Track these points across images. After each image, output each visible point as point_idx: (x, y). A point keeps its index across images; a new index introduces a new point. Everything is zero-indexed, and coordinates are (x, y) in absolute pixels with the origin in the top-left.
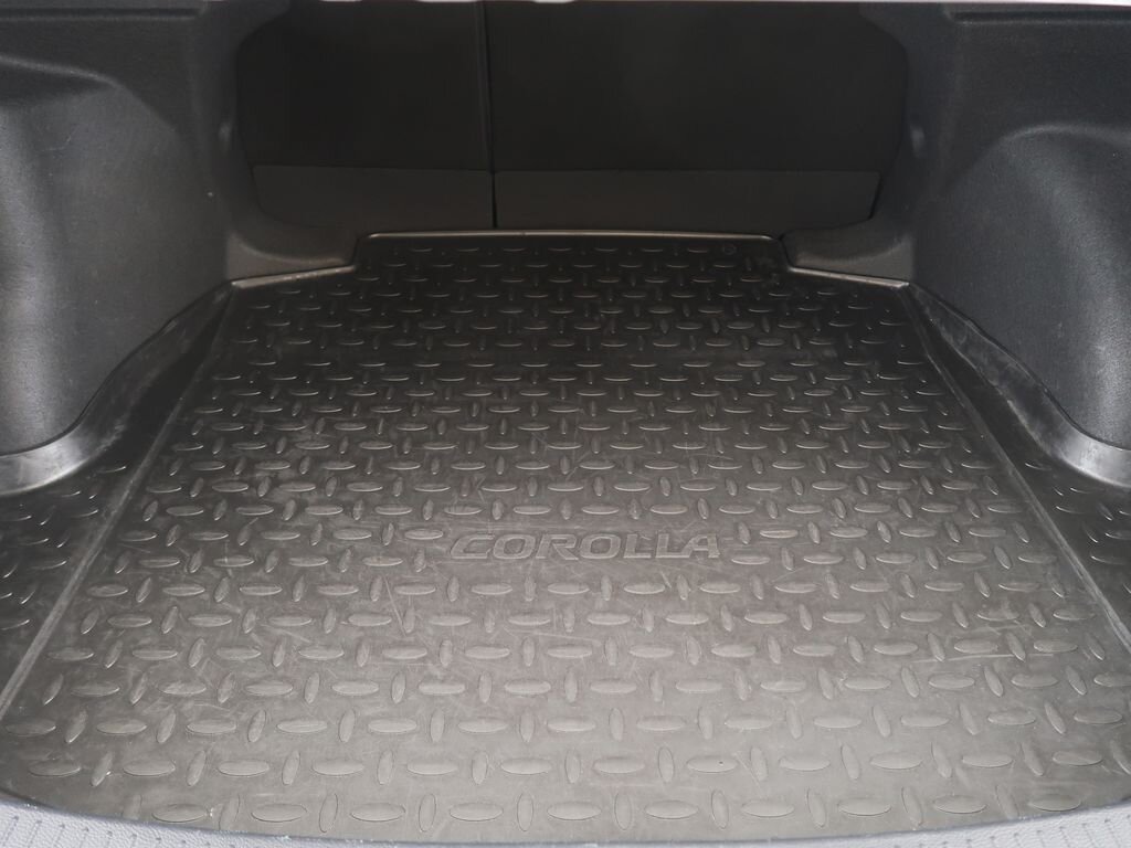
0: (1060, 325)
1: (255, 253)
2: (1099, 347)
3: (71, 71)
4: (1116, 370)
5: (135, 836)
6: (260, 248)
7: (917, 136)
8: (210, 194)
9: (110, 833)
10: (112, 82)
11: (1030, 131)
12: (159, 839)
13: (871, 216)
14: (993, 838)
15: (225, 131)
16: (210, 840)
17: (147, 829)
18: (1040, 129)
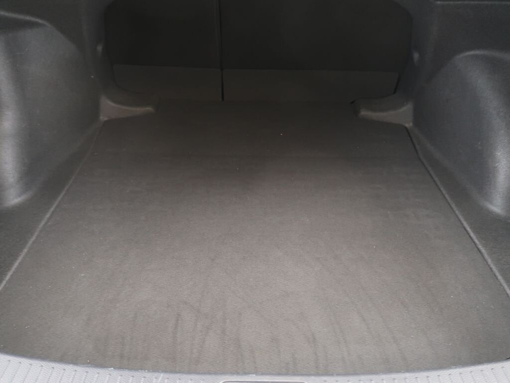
0: (480, 143)
1: (112, 104)
2: (497, 153)
3: (28, 18)
4: (504, 164)
5: (42, 366)
6: (115, 102)
7: (416, 56)
8: (92, 77)
9: (31, 364)
10: (47, 24)
11: (468, 53)
12: (53, 368)
13: (394, 93)
14: (439, 376)
15: (100, 48)
16: (77, 369)
17: (48, 363)
18: (472, 53)
